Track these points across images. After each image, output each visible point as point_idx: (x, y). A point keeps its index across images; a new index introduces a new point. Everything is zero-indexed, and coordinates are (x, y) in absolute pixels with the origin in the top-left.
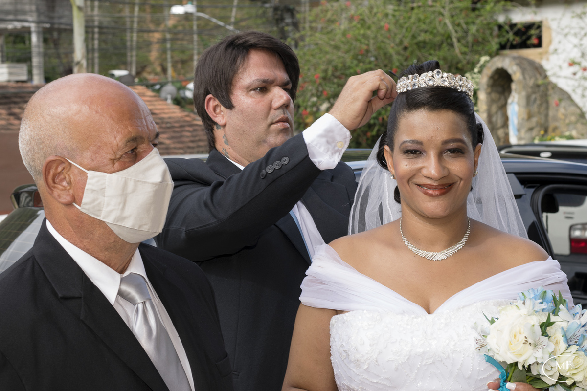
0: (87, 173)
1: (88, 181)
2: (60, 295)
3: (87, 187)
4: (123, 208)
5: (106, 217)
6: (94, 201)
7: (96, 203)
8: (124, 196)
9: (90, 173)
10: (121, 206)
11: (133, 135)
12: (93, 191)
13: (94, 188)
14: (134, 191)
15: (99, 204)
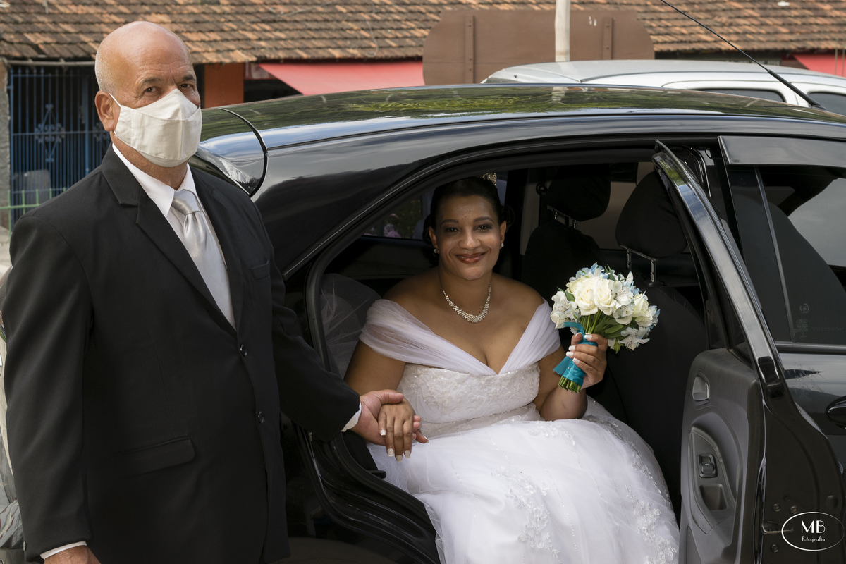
0: (120, 108)
1: (121, 114)
2: (120, 203)
3: (120, 119)
4: (143, 138)
5: (134, 145)
6: (124, 130)
7: (126, 132)
8: (142, 129)
9: (122, 107)
10: (141, 136)
11: (151, 76)
12: (123, 122)
13: (124, 120)
14: (149, 125)
15: (128, 133)
